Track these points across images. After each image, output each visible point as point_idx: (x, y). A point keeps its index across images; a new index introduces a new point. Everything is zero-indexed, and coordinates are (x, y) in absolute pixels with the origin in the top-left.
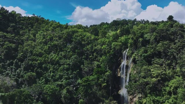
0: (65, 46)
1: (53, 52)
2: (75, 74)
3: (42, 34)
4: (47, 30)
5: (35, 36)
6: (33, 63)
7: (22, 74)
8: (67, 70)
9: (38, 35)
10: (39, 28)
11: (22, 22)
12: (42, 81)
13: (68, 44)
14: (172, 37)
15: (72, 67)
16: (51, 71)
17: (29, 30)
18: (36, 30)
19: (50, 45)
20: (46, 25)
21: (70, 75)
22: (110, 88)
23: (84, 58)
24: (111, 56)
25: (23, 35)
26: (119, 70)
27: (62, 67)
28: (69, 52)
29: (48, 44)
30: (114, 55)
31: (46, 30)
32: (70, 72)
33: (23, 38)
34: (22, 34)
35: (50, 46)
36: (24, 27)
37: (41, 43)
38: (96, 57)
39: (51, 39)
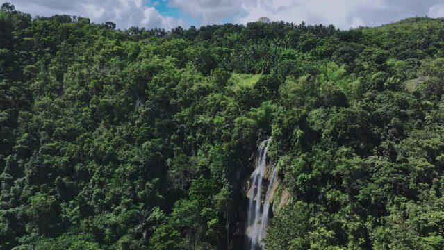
0: (132, 109)
1: (103, 122)
2: (150, 188)
3: (77, 73)
4: (90, 62)
5: (60, 78)
6: (54, 162)
7: (25, 192)
8: (133, 177)
9: (69, 75)
10: (71, 55)
11: (28, 39)
12: (73, 211)
13: (138, 102)
14: (376, 130)
15: (143, 169)
16: (94, 181)
17: (47, 62)
18: (63, 61)
19: (97, 104)
20: (86, 47)
21: (139, 190)
22: (227, 226)
23: (174, 141)
24: (231, 151)
25: (30, 77)
26: (248, 182)
27: (120, 169)
28: (139, 125)
29: (91, 101)
30: (239, 147)
31: (87, 60)
32: (138, 183)
33: (32, 85)
34: (30, 75)
35: (95, 106)
36: (34, 55)
37: (73, 99)
38: (201, 141)
39: (99, 89)
